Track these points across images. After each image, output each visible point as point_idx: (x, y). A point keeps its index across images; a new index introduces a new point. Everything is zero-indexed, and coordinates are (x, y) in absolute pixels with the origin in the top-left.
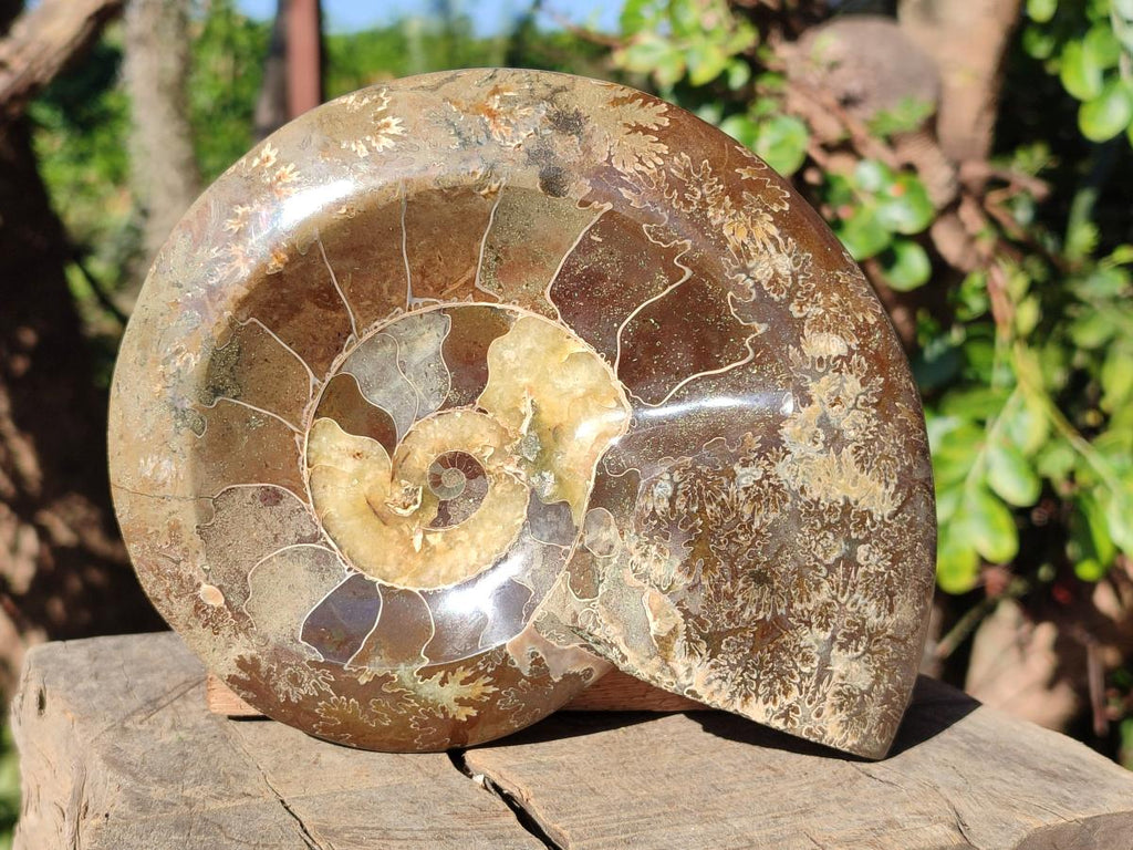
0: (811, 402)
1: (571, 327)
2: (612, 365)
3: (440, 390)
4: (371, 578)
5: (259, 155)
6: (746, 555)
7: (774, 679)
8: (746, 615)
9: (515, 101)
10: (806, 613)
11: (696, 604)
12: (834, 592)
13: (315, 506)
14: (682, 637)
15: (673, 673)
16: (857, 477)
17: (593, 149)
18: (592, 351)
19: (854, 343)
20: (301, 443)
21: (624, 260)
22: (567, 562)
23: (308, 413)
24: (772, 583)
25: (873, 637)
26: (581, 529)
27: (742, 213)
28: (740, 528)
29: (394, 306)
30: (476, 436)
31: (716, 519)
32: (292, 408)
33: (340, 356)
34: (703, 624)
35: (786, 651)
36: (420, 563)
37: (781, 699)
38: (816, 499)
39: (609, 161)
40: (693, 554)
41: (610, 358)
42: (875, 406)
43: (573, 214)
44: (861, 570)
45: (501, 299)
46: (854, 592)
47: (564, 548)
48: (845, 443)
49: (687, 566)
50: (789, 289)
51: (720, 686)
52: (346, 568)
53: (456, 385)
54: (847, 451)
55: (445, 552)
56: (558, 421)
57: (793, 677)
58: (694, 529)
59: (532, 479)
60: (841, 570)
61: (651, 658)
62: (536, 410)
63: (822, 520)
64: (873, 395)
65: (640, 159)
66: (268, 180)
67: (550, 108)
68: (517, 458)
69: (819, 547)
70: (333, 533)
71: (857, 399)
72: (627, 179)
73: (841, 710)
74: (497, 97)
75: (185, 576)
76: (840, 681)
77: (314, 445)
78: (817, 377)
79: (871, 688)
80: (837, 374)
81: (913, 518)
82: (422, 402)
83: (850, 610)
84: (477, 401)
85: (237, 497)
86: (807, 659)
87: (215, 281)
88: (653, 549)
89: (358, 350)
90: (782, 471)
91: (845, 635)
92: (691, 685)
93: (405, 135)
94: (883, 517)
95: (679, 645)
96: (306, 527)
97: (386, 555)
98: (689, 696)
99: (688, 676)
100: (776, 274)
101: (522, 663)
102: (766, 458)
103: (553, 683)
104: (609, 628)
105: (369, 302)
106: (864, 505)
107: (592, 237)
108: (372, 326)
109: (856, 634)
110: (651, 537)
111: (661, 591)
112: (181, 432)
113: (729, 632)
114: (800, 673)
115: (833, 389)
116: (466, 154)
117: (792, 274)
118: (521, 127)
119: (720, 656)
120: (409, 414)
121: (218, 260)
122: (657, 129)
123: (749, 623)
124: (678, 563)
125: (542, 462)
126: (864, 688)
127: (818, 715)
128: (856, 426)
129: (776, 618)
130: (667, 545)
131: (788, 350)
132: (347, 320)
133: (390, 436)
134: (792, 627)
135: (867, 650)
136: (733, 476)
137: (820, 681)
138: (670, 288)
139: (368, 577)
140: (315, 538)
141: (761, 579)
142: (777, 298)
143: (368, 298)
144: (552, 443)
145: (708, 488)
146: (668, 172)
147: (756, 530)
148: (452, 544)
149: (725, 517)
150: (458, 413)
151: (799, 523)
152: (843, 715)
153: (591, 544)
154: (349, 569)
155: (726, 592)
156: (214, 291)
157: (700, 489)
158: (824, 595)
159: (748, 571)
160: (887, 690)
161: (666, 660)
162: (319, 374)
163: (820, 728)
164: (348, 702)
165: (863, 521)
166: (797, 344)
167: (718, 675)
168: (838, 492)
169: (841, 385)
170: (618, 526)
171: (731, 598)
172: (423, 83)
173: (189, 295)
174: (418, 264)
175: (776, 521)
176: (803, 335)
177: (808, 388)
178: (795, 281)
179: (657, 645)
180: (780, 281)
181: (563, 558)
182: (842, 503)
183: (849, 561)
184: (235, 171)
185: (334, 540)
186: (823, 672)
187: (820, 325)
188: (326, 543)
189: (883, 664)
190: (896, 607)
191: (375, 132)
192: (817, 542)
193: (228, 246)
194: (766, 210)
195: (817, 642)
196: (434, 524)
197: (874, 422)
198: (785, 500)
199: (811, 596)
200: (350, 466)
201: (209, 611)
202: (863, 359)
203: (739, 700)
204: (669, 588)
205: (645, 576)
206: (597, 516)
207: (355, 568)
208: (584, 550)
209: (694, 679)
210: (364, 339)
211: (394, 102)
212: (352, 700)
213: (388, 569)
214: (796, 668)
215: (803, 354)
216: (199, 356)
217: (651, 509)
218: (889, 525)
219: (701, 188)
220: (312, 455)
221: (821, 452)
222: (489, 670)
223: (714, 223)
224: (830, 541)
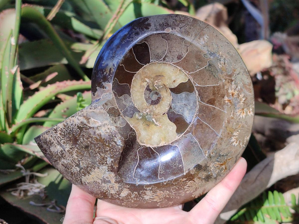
0: (115, 182)
1: (167, 145)
2: (153, 147)
3: (175, 109)
4: (147, 65)
5: (252, 111)
6: (94, 148)
7: (64, 134)
8: (81, 139)
9: (221, 171)
10: (74, 150)
11: (91, 131)
12: (74, 158)
13: (171, 64)
14: (86, 123)
15: (80, 116)
16: (94, 179)
17: (199, 179)
18: (159, 146)
19: (121, 198)
20: (186, 72)
21: (172, 167)
22: (119, 110)
23: (191, 78)
24: (84, 148)
25: (60, 158)
26: (124, 117)
27: (163, 197)
28: (100, 151)
29: (199, 113)
30: (160, 109)
31: (105, 148)
32: (195, 76)
33: (198, 94)
34: (86, 129)
35: (69, 141)
36: (142, 77)
37: (60, 132)
38: (95, 169)
39: (194, 181)
40: (101, 138)
41: (155, 148)
42: (105, 193)
43: (189, 165)
44: (74, 166)
45: (183, 135)
46: (71, 161)
47: (123, 111)
48: (102, 182)
49: (100, 135)
50: (141, 195)
51: (71, 123)
52: (153, 61)
53: (173, 113)
54: (100, 181)
55: (141, 84)
56: (150, 128)
57: (62, 137)
58: (106, 142)
59: (142, 113)
60: (77, 162)
61: (87, 114)
62: (156, 125)
63: (90, 167)
64: (108, 194)
65: (189, 187)
66: (245, 110)
67: (214, 177)
68: (149, 113)
69: (85, 162)
70: (162, 64)
71: (109, 191)
72: (187, 182)
73: (49, 141)
74: (224, 168)
75: (176, 28)
76: (55, 145)
77: (184, 74)
78: (119, 187)
79: (50, 149)
80: (117, 191)
81: (78, 182)
82: (175, 103)
83: (68, 158)
84: (167, 115)
85: (185, 51)
86: (64, 143)
87: (233, 83)
88: (108, 131)
89: (196, 99)
90: (105, 167)
91: (64, 153)
92: (75, 117)
93: (231, 145)
94: (82, 178)
95: (85, 121)
96: (168, 59)
97: (149, 71)
98: (73, 115)
99: (78, 118)
100: (146, 195)
101: (106, 84)
102: (110, 166)
103: (97, 86)
104: (99, 110)
105: (204, 109)
106: (87, 176)
107: (181, 165)
108: (199, 105)
109: (62, 155)
110: (111, 133)
111: (99, 126)
112: (207, 51)
113: (80, 133)
114: (62, 139)
115: (115, 188)
116: (217, 154)
117: (143, 197)
118: (214, 169)
119: (77, 127)
120: (175, 98)
121: (237, 87)
122: (193, 193)
123: (80, 138)
124: (102, 134)
125: (144, 118)
126: (50, 148)
127: (51, 136)
128: (104, 187)
129: (77, 144)
130: (107, 135)
131: (129, 186)
132: (204, 102)
133: (173, 91)
134: (72, 145)
135: (58, 155)
136: (111, 157)
137: (58, 142)
138: (159, 172)
139: (148, 64)
140: (164, 59)
141: (87, 147)
142: (141, 191)
143: (205, 110)
144: (147, 123)
145: (113, 151)
146: (182, 190)
147: (97, 154)
148: (141, 87)
149: (104, 150)
150: (167, 108)
151: (93, 162)
152: (48, 140)
153: (119, 118)
154: (152, 62)
155: (89, 139)
156: (231, 81)
157: (114, 149)
158: (75, 155)
159: (90, 146)
160: (47, 151)
161: (84, 117)
162: (197, 87)
163: (48, 134)
164: (124, 42)
165: (84, 174)
166: (129, 188)
167: (73, 124)
168: (93, 174)
169: (114, 190)
170: (118, 127)
171: (87, 139)
172: (239, 155)
173: (235, 75)
174: (204, 125)
175: (96, 159)
176: (130, 191)
177: (118, 184)
178: (142, 197)
179: (88, 117)
180: (144, 194)
181: (121, 109)
182: (91, 173)
183: (78, 165)
184: (253, 103)
185: (161, 63)
186: (59, 143)
187: (129, 195)
188: (161, 61)
189: (53, 155)
190: (62, 166)
191: (237, 139)
192: (86, 163)
193: (238, 91)
194: (160, 202)
195: (66, 147)
196: (148, 86)
197: (102, 190)
198: (99, 163)
199: (76, 153)
200: (173, 78)
201: (165, 27)
202: (116, 197)
203: (65, 124)
204: (98, 128)
205: (104, 126)
206: (124, 123)
207: (152, 63)
208: (119, 115)
209: (76, 119)
210: (197, 102)
211: (240, 147)
212: (124, 43)
213: (146, 69)
214: (64, 140)
215: (126, 188)
216: (220, 68)
217: (117, 137)
218: (79, 177)
219: (174, 193)
220: (182, 72)
221: (104, 177)
222: (109, 76)
223: (165, 191)
224: (84, 165)
